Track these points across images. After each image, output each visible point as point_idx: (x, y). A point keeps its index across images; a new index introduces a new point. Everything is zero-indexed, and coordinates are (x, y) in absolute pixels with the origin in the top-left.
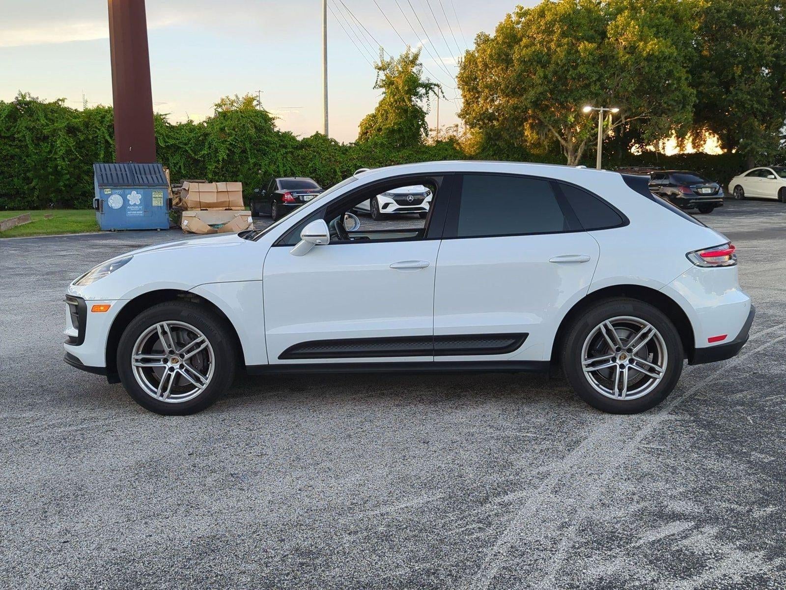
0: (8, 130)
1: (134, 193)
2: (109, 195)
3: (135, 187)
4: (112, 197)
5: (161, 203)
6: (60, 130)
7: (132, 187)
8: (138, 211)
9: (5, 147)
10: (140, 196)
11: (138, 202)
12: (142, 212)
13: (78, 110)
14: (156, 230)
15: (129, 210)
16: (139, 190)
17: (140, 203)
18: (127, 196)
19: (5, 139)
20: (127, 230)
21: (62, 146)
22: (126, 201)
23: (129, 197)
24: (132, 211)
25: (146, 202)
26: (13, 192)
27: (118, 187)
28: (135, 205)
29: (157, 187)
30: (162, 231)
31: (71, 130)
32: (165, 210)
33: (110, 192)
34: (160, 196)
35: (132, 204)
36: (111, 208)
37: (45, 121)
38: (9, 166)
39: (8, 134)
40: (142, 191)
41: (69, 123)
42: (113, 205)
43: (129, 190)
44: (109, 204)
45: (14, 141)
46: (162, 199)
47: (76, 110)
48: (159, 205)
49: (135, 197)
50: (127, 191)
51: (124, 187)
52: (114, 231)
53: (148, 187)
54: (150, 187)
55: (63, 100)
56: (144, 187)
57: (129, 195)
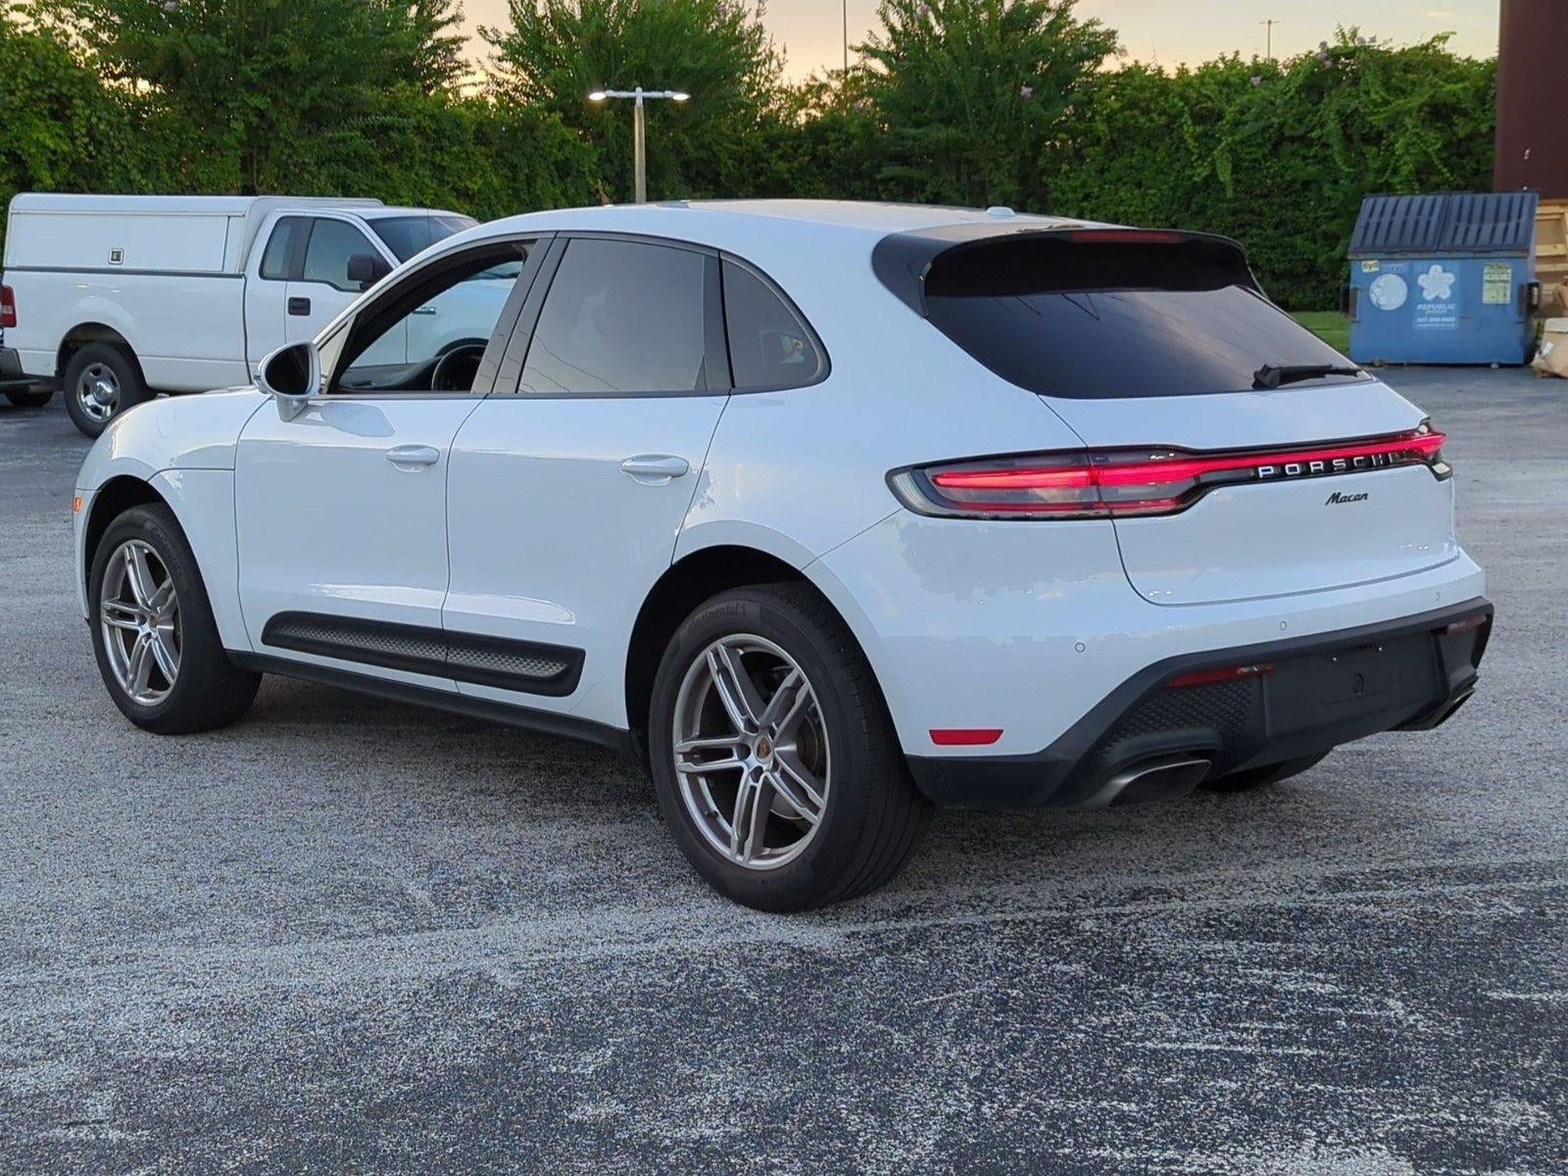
0: (1300, 121)
1: (1436, 269)
2: (1373, 276)
3: (1438, 255)
4: (1382, 281)
5: (1505, 295)
6: (1409, 113)
7: (1431, 255)
8: (1445, 315)
9: (1292, 163)
10: (1450, 278)
11: (1446, 294)
12: (1454, 319)
13: (1474, 58)
14: (1488, 365)
15: (1422, 314)
16: (1449, 263)
17: (1452, 295)
18: (1418, 275)
19: (1293, 142)
20: (1410, 365)
21: (1407, 152)
22: (1414, 290)
23: (1422, 280)
24: (1430, 316)
25: (1467, 294)
26: (1301, 269)
27: (1396, 256)
28: (1437, 300)
29: (1497, 254)
30: (1502, 370)
31: (1439, 113)
32: (1514, 315)
33: (1377, 269)
34: (1504, 277)
35: (1429, 298)
36: (1376, 309)
37: (1382, 93)
38: (1296, 206)
39: (1300, 131)
40: (1457, 264)
41: (1433, 97)
42: (1383, 301)
43: (1425, 264)
44: (1374, 299)
45: (1310, 146)
46: (1509, 286)
47: (1468, 60)
48: (1501, 300)
49: (1438, 281)
50: (1419, 265)
51: (1410, 255)
52: (1381, 366)
53: (1471, 255)
54: (1478, 255)
55: (1444, 38)
56: (1462, 255)
57: (1422, 277)
